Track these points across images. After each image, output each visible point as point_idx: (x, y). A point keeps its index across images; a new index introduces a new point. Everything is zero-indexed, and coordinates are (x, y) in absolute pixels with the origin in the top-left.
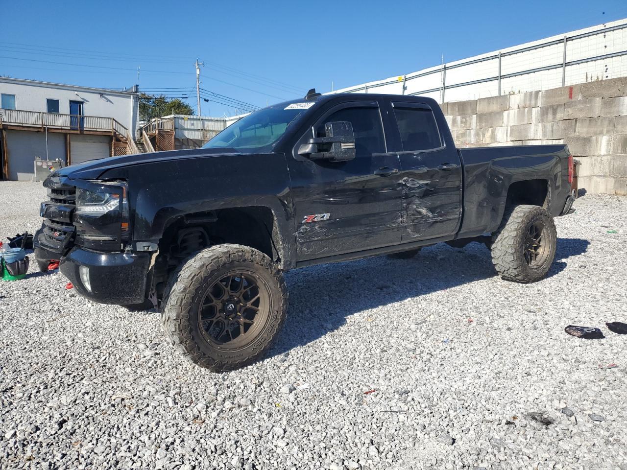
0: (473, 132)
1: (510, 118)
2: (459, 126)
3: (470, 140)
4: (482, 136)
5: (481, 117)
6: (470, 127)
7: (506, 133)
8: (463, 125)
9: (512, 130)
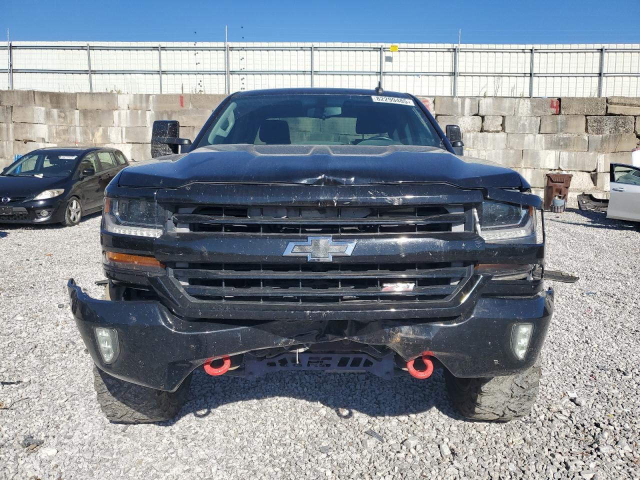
0: (78, 130)
1: (122, 119)
2: (57, 121)
3: (76, 138)
4: (91, 135)
5: (85, 113)
6: (71, 123)
7: (120, 134)
8: (62, 120)
9: (127, 132)
